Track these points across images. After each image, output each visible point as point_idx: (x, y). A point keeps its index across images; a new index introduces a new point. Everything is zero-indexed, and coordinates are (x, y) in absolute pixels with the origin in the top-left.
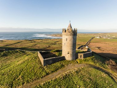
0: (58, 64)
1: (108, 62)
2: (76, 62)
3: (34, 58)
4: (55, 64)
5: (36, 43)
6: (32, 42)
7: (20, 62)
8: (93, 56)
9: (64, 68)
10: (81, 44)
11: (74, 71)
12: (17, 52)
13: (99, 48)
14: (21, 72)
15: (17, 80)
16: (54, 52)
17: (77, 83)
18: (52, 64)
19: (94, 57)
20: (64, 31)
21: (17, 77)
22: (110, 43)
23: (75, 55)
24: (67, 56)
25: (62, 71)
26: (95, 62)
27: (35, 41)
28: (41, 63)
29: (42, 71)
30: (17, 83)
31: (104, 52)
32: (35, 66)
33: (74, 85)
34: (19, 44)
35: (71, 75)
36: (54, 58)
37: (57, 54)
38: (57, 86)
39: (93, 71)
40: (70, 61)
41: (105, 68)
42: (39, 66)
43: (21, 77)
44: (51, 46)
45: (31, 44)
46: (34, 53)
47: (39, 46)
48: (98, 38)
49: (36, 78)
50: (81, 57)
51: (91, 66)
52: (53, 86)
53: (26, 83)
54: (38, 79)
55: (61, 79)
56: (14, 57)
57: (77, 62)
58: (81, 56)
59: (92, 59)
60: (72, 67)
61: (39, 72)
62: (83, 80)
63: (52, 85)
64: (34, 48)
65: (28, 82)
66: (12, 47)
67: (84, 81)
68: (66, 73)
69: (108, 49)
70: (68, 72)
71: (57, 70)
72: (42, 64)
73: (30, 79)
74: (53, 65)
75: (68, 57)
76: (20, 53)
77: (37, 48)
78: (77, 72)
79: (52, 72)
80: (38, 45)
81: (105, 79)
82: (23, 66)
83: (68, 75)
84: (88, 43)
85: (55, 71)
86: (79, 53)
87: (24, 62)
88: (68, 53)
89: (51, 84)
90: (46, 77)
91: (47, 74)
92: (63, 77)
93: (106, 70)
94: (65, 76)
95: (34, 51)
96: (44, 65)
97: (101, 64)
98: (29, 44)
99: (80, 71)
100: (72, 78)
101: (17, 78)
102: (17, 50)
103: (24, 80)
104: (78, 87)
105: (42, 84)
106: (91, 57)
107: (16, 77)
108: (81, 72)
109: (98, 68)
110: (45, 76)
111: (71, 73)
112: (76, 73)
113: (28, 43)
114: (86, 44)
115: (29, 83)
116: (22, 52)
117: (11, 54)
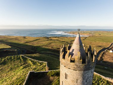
6: (48, 40)
10: (103, 45)
27: (52, 38)
34: (37, 42)
45: (47, 42)
47: (53, 46)
64: (47, 48)
77: (50, 48)
80: (53, 44)
113: (44, 41)
114: (110, 46)
116: (24, 60)
117: (11, 61)
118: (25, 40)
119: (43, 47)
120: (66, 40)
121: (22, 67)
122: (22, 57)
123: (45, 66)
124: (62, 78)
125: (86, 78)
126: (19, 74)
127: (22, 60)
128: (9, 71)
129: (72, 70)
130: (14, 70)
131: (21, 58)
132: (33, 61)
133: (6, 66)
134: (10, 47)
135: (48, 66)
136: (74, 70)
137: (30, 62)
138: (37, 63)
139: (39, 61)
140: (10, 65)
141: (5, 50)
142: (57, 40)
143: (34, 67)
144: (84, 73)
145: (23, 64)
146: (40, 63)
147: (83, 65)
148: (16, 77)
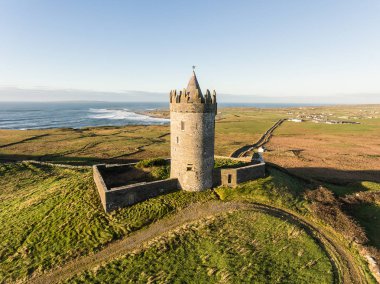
0: (155, 204)
1: (311, 193)
2: (213, 196)
3: (77, 189)
4: (144, 205)
5: (96, 139)
7: (28, 202)
8: (269, 178)
9: (173, 217)
10: (244, 140)
11: (202, 225)
12: (25, 168)
13: (297, 152)
14: (28, 233)
15: (9, 260)
16: (146, 167)
17: (207, 260)
18: (135, 203)
19: (270, 181)
20: (174, 99)
21: (11, 251)
22: (333, 137)
23: (211, 176)
24: (186, 177)
25: (166, 225)
26: (270, 196)
27: (94, 131)
28: (98, 202)
29: (98, 229)
30: (11, 272)
31: (313, 165)
32: (77, 214)
33: (199, 268)
34: (40, 142)
35: (193, 236)
36: (143, 184)
37: (155, 172)
38: (143, 274)
39: (263, 223)
40: (194, 194)
41: (300, 211)
42: (89, 212)
43: (27, 251)
44: (145, 148)
45: (80, 141)
46: (82, 171)
47: (108, 150)
48: (296, 121)
49: (78, 250)
50: (229, 182)
51: (258, 207)
52: (130, 273)
53: (40, 268)
54: (82, 254)
55: (158, 250)
56: (10, 186)
57: (218, 196)
58: (230, 176)
59: (264, 186)
60: (200, 213)
61: (89, 232)
62: (228, 252)
63: (127, 271)
64: (88, 156)
65: (47, 265)
66: (14, 152)
67: (232, 254)
68: (177, 230)
69: (324, 156)
70: (184, 227)
71: (151, 221)
72: (102, 206)
73: (57, 254)
74: (137, 207)
75: (189, 182)
76: (33, 171)
77: (99, 155)
78: (212, 227)
79: (134, 229)
80: (104, 146)
81: (295, 245)
82: (38, 213)
83: (181, 239)
84: (267, 137)
85: (144, 225)
86: (226, 167)
87: (43, 201)
88: (189, 169)
89: (124, 268)
90: (111, 246)
91: (116, 237)
92: (167, 245)
93: (304, 218)
94: (173, 242)
95: (83, 164)
96: (107, 208)
97: (290, 200)
98: (74, 142)
99: (222, 222)
100: (193, 247)
101: (11, 255)
102: (26, 162)
103: (36, 258)
104: (211, 271)
105: (95, 269)
106: (263, 180)
107: (7, 251)
108: (225, 227)
109: (279, 214)
110: (106, 244)
111: (194, 231)
112: (208, 230)
113: (68, 140)
114: (260, 141)
115: (50, 267)
116: (43, 170)
117: (2, 175)
119: (73, 155)
120: (144, 133)
122: (33, 164)
125: (207, 122)
127: (38, 170)
129: (190, 114)
131: (31, 167)
132: (75, 169)
136: (192, 112)
137: (67, 170)
140: (4, 181)
144: (204, 115)
145: (49, 176)
147: (202, 104)
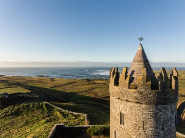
6: (90, 84)
27: (96, 82)
34: (71, 86)
45: (87, 86)
47: (98, 93)
64: (87, 95)
77: (93, 96)
80: (97, 90)
98: (84, 87)
113: (83, 85)
116: (48, 110)
117: (28, 110)
118: (53, 83)
119: (81, 94)
121: (44, 121)
122: (46, 105)
123: (82, 120)
124: (114, 124)
125: (162, 120)
126: (38, 130)
127: (46, 110)
128: (22, 126)
129: (132, 104)
130: (31, 125)
131: (44, 107)
132: (63, 113)
133: (19, 117)
134: (29, 91)
135: (87, 120)
136: (136, 102)
137: (58, 113)
138: (70, 115)
139: (74, 113)
140: (25, 116)
141: (21, 96)
142: (104, 84)
143: (65, 120)
144: (156, 109)
145: (46, 117)
146: (75, 116)
147: (154, 91)
148: (33, 135)
